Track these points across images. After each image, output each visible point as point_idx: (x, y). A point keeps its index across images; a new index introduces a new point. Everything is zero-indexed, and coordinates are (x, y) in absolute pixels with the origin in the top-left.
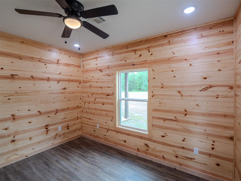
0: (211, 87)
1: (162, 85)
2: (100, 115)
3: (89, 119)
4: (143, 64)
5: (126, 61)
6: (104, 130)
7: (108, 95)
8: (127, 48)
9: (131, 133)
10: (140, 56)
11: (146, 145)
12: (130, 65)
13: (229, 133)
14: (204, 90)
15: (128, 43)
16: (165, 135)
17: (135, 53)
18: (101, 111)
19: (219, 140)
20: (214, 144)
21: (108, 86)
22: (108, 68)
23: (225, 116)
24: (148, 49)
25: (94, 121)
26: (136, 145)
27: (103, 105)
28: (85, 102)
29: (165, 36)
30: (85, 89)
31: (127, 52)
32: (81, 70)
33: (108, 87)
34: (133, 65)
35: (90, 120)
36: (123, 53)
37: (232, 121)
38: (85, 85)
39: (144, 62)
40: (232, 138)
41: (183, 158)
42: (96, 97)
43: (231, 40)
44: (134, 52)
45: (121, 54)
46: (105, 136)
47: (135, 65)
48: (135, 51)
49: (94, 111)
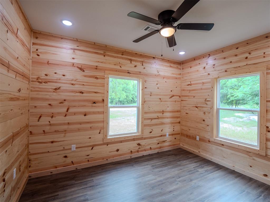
0: (173, 96)
1: (151, 93)
2: (79, 130)
3: (52, 142)
4: (137, 74)
5: (121, 67)
6: (86, 149)
7: (94, 103)
8: (122, 55)
9: (125, 139)
10: (135, 66)
11: (139, 144)
12: (125, 72)
13: (178, 120)
14: (171, 97)
15: (125, 50)
16: (152, 131)
17: (131, 62)
18: (81, 124)
19: (176, 125)
20: (174, 127)
21: (96, 91)
22: (96, 69)
23: (178, 111)
24: (142, 63)
25: (65, 142)
26: (129, 149)
27: (85, 115)
28: (39, 116)
29: (153, 58)
30: (40, 93)
31: (123, 58)
32: (31, 58)
33: (96, 93)
34: (129, 73)
35: (54, 144)
36: (117, 57)
37: (179, 113)
38: (40, 87)
39: (138, 73)
40: (179, 123)
41: (161, 143)
42: (71, 106)
43: (180, 73)
44: (129, 61)
45: (115, 58)
46: (88, 156)
47: (130, 73)
48: (131, 60)
49: (65, 127)
